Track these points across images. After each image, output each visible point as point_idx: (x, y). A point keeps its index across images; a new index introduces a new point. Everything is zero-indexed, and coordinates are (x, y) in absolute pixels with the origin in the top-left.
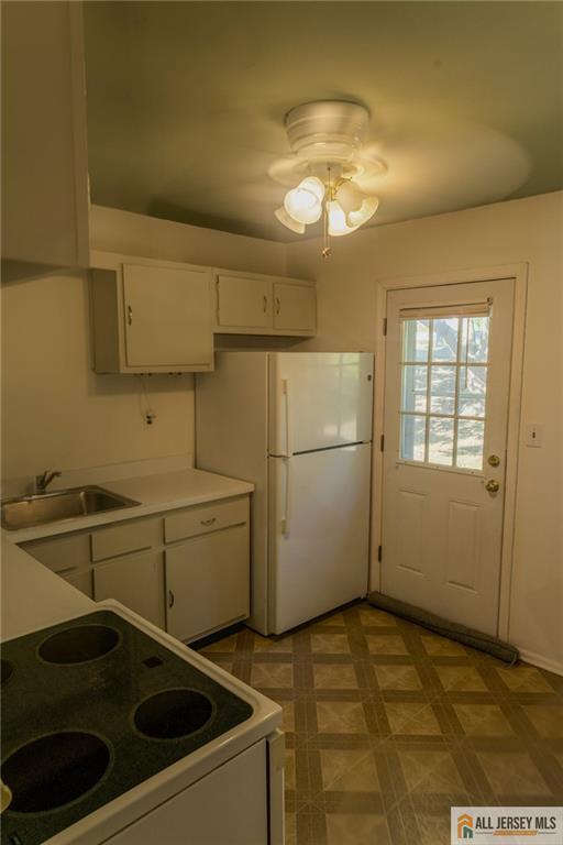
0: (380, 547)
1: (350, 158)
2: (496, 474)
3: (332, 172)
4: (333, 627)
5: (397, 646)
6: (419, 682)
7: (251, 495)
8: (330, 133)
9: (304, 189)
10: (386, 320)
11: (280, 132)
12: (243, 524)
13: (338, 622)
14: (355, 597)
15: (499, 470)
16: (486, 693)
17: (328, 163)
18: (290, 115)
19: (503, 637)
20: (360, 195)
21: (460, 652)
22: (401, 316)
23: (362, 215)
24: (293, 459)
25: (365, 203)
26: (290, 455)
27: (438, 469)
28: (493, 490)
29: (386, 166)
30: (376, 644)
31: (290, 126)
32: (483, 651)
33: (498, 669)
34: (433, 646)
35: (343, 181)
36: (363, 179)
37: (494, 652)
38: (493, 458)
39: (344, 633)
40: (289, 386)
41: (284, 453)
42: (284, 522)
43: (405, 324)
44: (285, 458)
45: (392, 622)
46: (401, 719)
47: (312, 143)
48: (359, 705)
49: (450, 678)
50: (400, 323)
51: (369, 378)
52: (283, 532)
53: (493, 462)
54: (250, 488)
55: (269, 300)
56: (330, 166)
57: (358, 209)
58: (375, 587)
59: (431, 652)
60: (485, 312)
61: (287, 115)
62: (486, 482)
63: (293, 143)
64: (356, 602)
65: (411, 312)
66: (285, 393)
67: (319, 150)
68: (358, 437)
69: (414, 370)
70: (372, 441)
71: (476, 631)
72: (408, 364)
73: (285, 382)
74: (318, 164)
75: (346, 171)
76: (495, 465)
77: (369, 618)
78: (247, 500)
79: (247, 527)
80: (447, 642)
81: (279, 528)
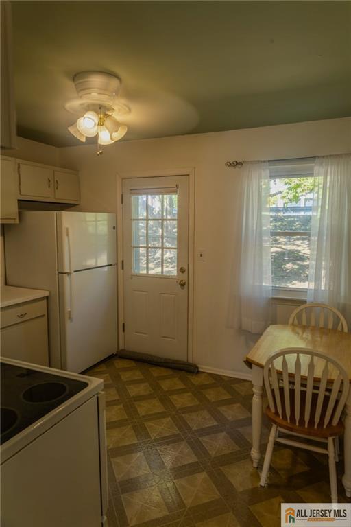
0: (124, 324)
1: (111, 103)
2: (184, 277)
3: (102, 110)
4: (100, 371)
5: (137, 375)
6: (151, 390)
7: (47, 298)
8: (101, 89)
9: (88, 117)
10: (122, 195)
11: (70, 84)
12: (43, 316)
13: (103, 368)
14: (111, 354)
15: (185, 275)
16: (184, 389)
17: (100, 105)
18: (78, 76)
19: (190, 361)
20: (118, 125)
21: (170, 372)
22: (131, 193)
23: (119, 135)
24: (73, 274)
25: (120, 129)
26: (72, 272)
27: (154, 276)
28: (182, 285)
29: (130, 110)
30: (125, 376)
31: (78, 82)
32: (181, 369)
33: (189, 377)
34: (156, 372)
35: (108, 116)
36: (118, 116)
37: (186, 369)
38: (181, 268)
39: (106, 373)
40: (70, 231)
41: (68, 271)
42: (70, 312)
43: (133, 198)
44: (69, 274)
45: (133, 364)
46: (143, 408)
47: (90, 94)
48: (121, 406)
49: (166, 385)
50: (130, 197)
51: (114, 228)
52: (70, 318)
53: (182, 270)
54: (46, 293)
55: (52, 181)
56: (101, 107)
57: (117, 131)
58: (121, 347)
59: (155, 375)
60: (175, 192)
61: (75, 75)
62: (179, 281)
63: (78, 92)
64: (112, 357)
65: (136, 191)
66: (68, 235)
67: (94, 97)
68: (108, 262)
69: (138, 223)
70: (117, 264)
71: (177, 361)
72: (135, 220)
73: (67, 229)
74: (94, 105)
75: (108, 110)
76: (183, 272)
77: (119, 364)
78: (45, 301)
79: (46, 318)
80: (162, 369)
81: (67, 316)
